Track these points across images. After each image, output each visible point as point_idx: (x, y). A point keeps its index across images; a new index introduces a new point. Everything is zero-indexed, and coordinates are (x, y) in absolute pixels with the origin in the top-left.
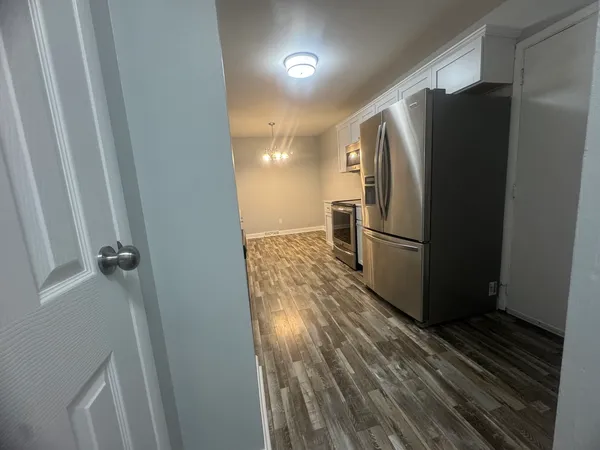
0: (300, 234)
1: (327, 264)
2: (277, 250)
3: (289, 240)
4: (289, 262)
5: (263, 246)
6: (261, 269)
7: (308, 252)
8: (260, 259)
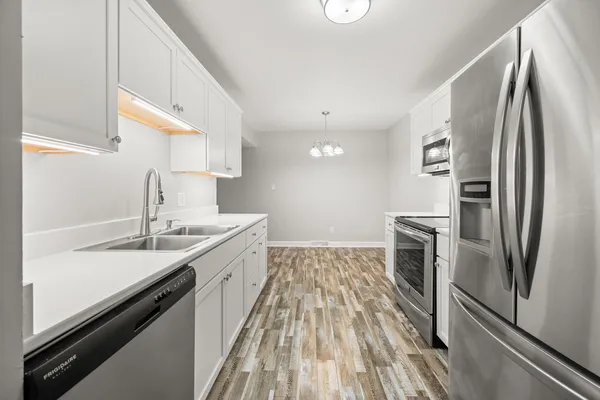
0: (354, 250)
1: (380, 316)
2: (316, 271)
3: (338, 258)
4: (324, 298)
5: (302, 260)
6: (281, 305)
7: (357, 283)
8: (288, 283)
